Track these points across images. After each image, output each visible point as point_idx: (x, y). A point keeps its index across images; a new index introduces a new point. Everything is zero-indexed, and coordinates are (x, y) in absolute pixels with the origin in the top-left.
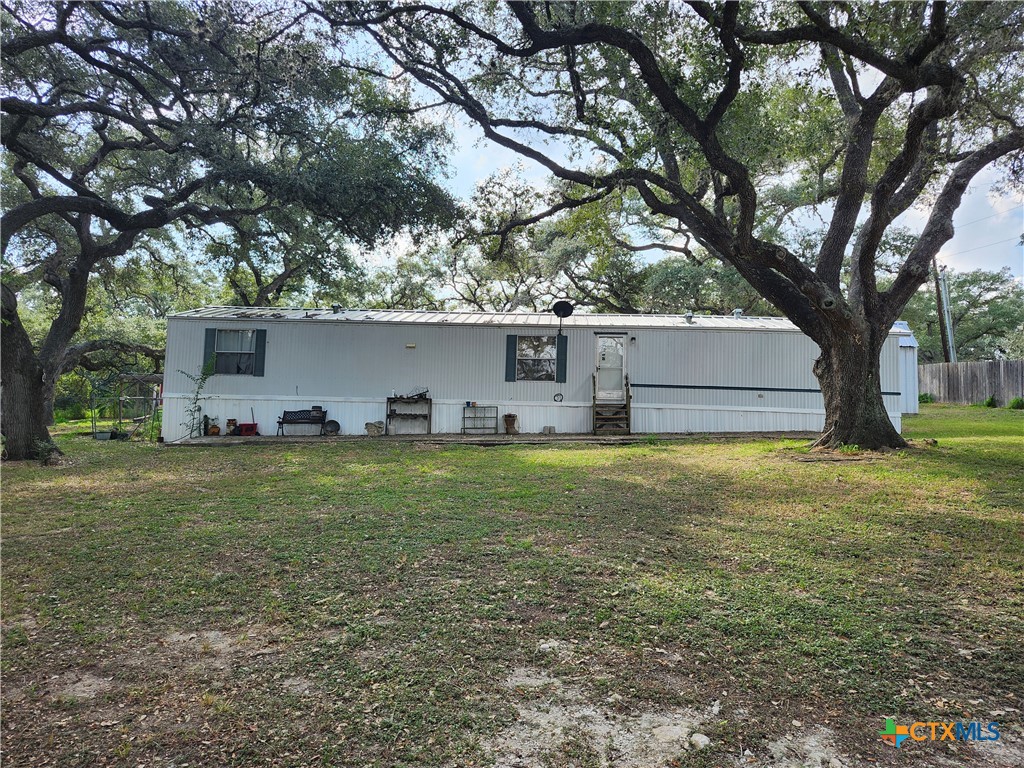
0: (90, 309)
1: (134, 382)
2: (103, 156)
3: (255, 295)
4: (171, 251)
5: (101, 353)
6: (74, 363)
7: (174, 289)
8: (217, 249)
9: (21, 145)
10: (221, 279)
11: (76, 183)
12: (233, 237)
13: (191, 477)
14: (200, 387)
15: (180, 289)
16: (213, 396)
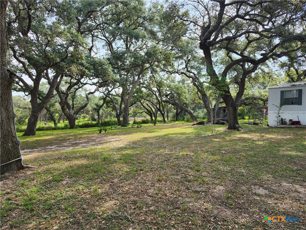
0: (245, 89)
1: (258, 109)
2: (248, 45)
3: (296, 78)
4: (268, 69)
5: (249, 101)
6: (242, 104)
7: (269, 80)
8: (283, 65)
9: (229, 48)
10: (284, 75)
11: (241, 55)
12: (288, 60)
13: (279, 137)
14: (280, 109)
15: (271, 79)
16: (284, 112)
